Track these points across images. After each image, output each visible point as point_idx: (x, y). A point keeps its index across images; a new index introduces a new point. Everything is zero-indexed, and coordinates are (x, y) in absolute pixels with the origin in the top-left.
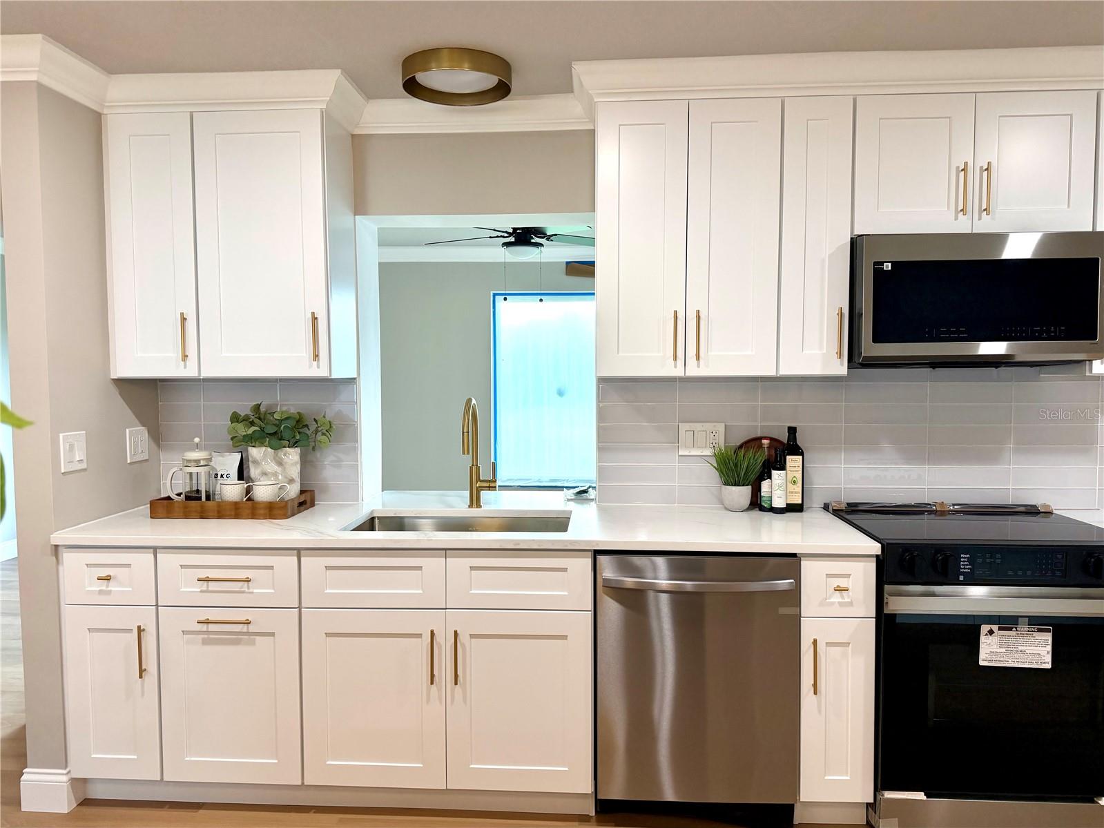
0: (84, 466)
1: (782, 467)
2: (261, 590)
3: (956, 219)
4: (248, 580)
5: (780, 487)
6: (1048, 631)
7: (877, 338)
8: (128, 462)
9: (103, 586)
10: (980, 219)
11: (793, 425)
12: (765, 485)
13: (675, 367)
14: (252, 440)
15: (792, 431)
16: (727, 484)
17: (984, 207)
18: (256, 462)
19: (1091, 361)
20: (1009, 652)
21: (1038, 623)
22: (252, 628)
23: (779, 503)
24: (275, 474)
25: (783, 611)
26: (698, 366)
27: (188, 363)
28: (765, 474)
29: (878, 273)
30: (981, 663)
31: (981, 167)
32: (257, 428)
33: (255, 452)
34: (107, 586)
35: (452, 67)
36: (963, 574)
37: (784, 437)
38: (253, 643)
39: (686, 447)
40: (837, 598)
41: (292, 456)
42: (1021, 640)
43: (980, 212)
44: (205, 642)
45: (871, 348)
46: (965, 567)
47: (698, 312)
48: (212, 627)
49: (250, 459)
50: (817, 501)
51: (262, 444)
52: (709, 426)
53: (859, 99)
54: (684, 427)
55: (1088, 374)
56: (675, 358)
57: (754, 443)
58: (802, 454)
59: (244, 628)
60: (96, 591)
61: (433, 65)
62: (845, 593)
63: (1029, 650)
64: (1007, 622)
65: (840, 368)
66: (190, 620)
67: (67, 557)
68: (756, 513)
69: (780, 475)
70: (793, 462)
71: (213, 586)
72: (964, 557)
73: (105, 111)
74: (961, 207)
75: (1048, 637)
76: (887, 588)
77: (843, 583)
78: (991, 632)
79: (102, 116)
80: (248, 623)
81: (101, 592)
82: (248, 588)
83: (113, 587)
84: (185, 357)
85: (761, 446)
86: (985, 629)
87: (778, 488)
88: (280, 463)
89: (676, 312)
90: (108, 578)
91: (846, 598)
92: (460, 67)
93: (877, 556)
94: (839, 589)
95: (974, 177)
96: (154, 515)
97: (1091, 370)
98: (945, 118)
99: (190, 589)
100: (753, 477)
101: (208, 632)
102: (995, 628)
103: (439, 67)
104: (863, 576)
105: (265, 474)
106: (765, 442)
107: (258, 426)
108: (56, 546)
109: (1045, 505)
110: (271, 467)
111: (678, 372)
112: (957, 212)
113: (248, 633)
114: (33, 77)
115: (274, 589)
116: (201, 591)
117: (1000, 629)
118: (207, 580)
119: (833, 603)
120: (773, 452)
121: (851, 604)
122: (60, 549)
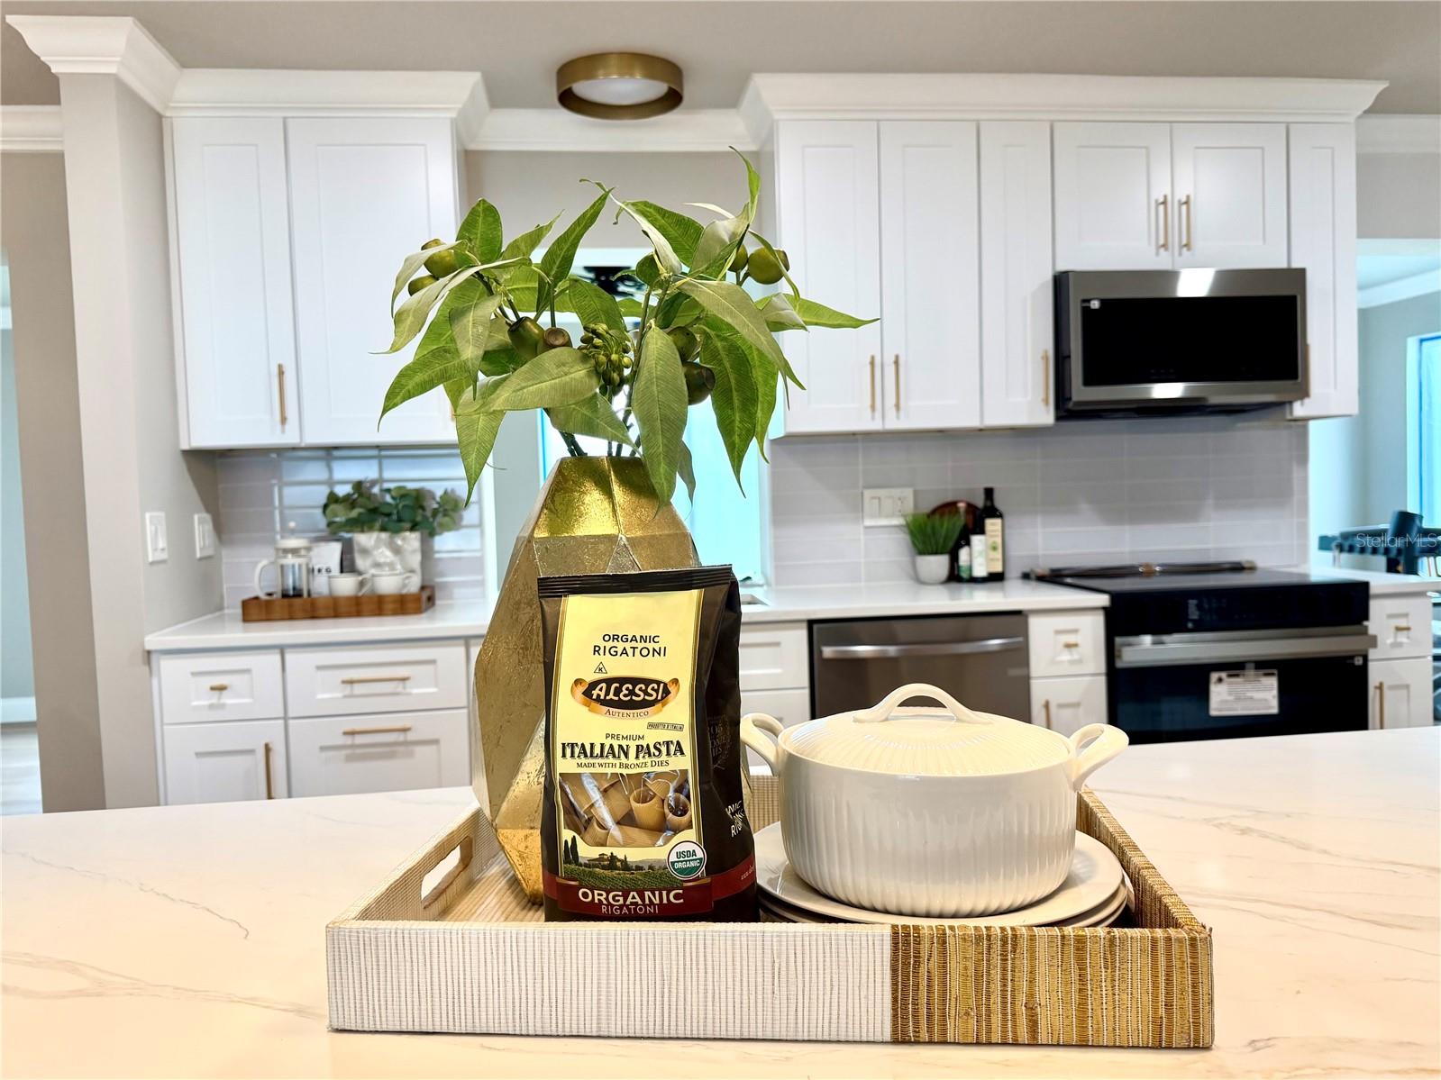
0: (164, 556)
1: (982, 531)
2: (422, 690)
3: (1157, 254)
4: (404, 680)
5: (980, 553)
6: (1272, 674)
7: (1089, 380)
8: (198, 555)
9: (214, 698)
10: (1180, 254)
11: (989, 485)
12: (964, 554)
13: (873, 418)
14: (361, 524)
15: (989, 493)
16: (922, 552)
17: (1184, 242)
18: (365, 552)
19: (1291, 403)
20: (1238, 699)
21: (1263, 666)
22: (411, 736)
23: (980, 571)
24: (391, 566)
25: (1014, 672)
26: (898, 418)
27: (287, 427)
28: (964, 540)
29: (1086, 311)
30: (1214, 712)
31: (1179, 201)
32: (361, 510)
33: (364, 539)
34: (219, 698)
35: (621, 74)
36: (1193, 621)
37: (980, 502)
38: (411, 755)
39: (872, 516)
40: (1066, 656)
41: (411, 540)
42: (1249, 686)
43: (1182, 247)
44: (349, 759)
45: (1081, 393)
46: (1194, 613)
47: (897, 357)
48: (359, 740)
49: (356, 548)
50: (1014, 572)
51: (371, 529)
52: (896, 492)
53: (1057, 125)
54: (868, 493)
55: (1289, 417)
56: (873, 407)
57: (949, 507)
58: (1000, 516)
59: (400, 737)
60: (204, 706)
61: (601, 72)
62: (1074, 650)
63: (1257, 695)
64: (1234, 668)
65: (1047, 417)
66: (332, 732)
67: (167, 666)
68: (954, 585)
69: (980, 541)
70: (992, 525)
71: (358, 689)
72: (1192, 603)
73: (168, 114)
74: (1162, 242)
75: (1273, 682)
76: (1118, 640)
77: (1071, 639)
78: (1220, 680)
79: (164, 119)
80: (405, 730)
81: (211, 707)
82: (404, 688)
83: (228, 699)
84: (284, 420)
85: (957, 510)
86: (1214, 676)
87: (979, 555)
88: (397, 551)
89: (873, 358)
90: (222, 688)
91: (1075, 654)
92: (632, 75)
93: (1104, 609)
94: (1069, 646)
95: (1173, 208)
96: (246, 618)
97: (1291, 412)
98: (1141, 147)
99: (328, 694)
100: (951, 544)
101: (353, 746)
102: (1223, 675)
103: (607, 75)
104: (1092, 629)
105: (377, 565)
106: (962, 505)
107: (361, 507)
108: (149, 652)
109: (1248, 562)
110: (385, 554)
111: (876, 425)
112: (1159, 247)
113: (405, 743)
114: (112, 70)
115: (436, 686)
116: (345, 697)
117: (1230, 676)
118: (351, 682)
119: (1062, 662)
120: (971, 517)
121: (1080, 661)
122: (154, 657)
